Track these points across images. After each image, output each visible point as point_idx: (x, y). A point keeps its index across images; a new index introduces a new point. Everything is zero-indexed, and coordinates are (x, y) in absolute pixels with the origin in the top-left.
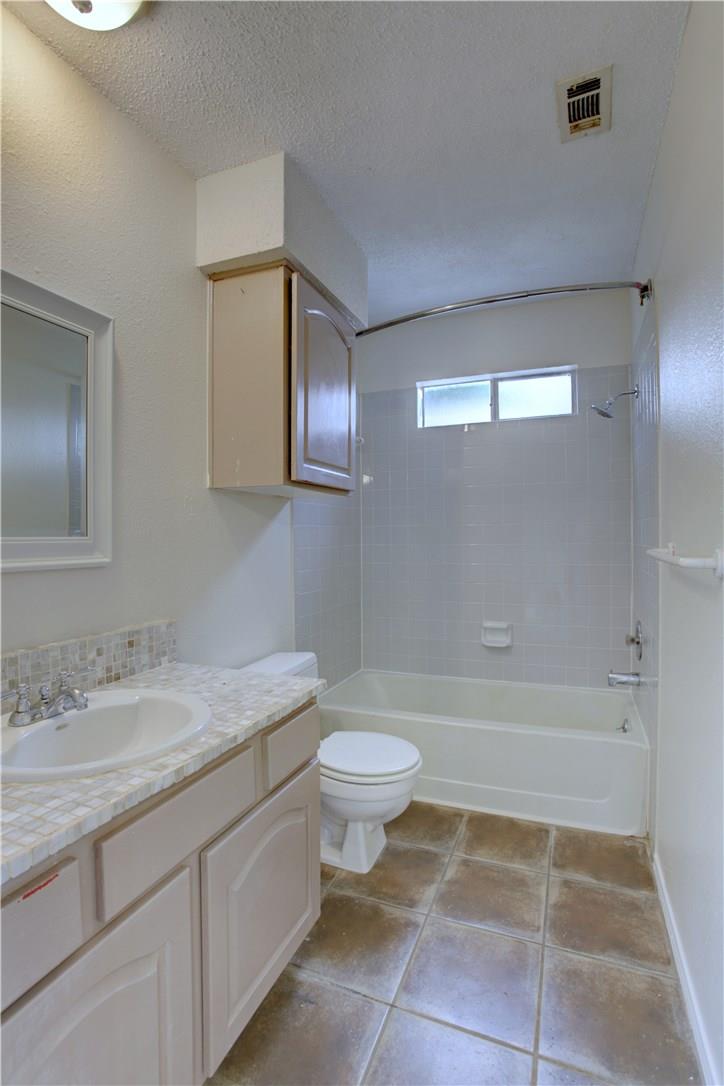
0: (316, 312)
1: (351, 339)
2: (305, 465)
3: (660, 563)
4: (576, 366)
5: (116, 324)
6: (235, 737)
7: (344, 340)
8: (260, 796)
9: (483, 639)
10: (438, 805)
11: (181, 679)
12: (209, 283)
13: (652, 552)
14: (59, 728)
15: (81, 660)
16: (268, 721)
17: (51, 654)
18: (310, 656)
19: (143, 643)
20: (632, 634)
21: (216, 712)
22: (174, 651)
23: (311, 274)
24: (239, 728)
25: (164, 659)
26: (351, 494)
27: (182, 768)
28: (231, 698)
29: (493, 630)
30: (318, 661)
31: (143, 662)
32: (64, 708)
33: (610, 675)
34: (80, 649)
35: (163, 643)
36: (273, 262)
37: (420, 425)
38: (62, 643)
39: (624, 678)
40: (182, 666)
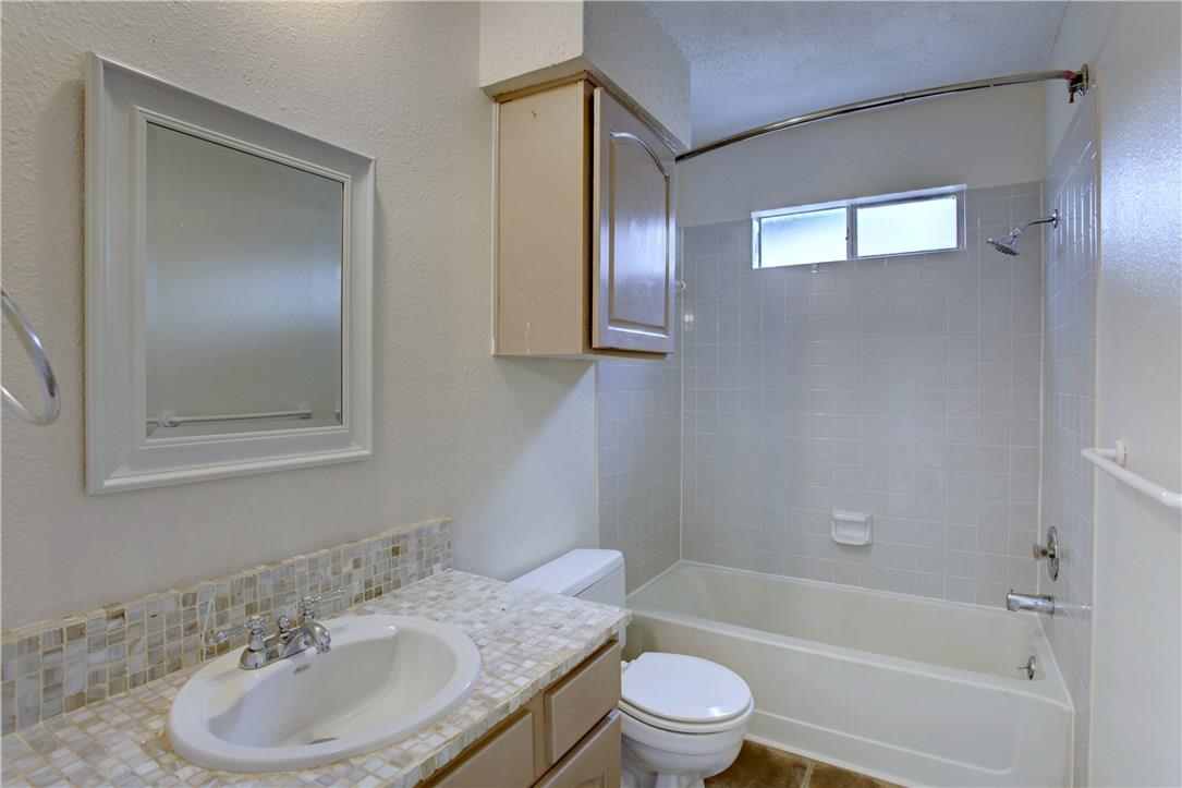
0: (624, 135)
1: (669, 165)
2: (610, 328)
3: (1096, 469)
4: (964, 187)
5: (378, 166)
6: (507, 706)
7: (661, 169)
8: (542, 768)
9: (833, 534)
10: (773, 748)
11: (453, 598)
12: (495, 106)
13: (1086, 453)
14: (298, 670)
15: (334, 574)
16: (552, 677)
17: (297, 570)
18: (614, 556)
19: (410, 549)
20: (1042, 543)
21: (487, 659)
22: (449, 555)
23: (619, 89)
24: (513, 690)
25: (437, 567)
26: (669, 356)
27: (432, 758)
28: (510, 636)
29: (847, 523)
30: (625, 563)
31: (411, 572)
32: (306, 643)
33: (1010, 596)
34: (333, 561)
35: (435, 548)
36: (571, 76)
37: (755, 265)
38: (312, 555)
39: (1029, 602)
40: (458, 574)
